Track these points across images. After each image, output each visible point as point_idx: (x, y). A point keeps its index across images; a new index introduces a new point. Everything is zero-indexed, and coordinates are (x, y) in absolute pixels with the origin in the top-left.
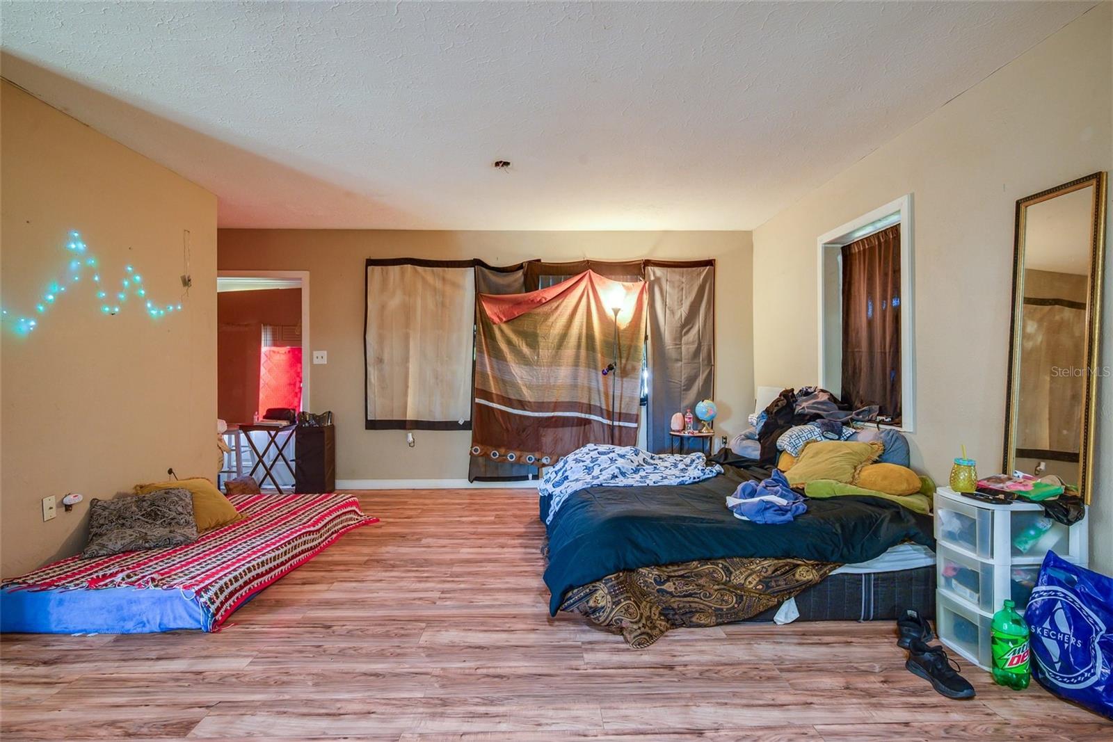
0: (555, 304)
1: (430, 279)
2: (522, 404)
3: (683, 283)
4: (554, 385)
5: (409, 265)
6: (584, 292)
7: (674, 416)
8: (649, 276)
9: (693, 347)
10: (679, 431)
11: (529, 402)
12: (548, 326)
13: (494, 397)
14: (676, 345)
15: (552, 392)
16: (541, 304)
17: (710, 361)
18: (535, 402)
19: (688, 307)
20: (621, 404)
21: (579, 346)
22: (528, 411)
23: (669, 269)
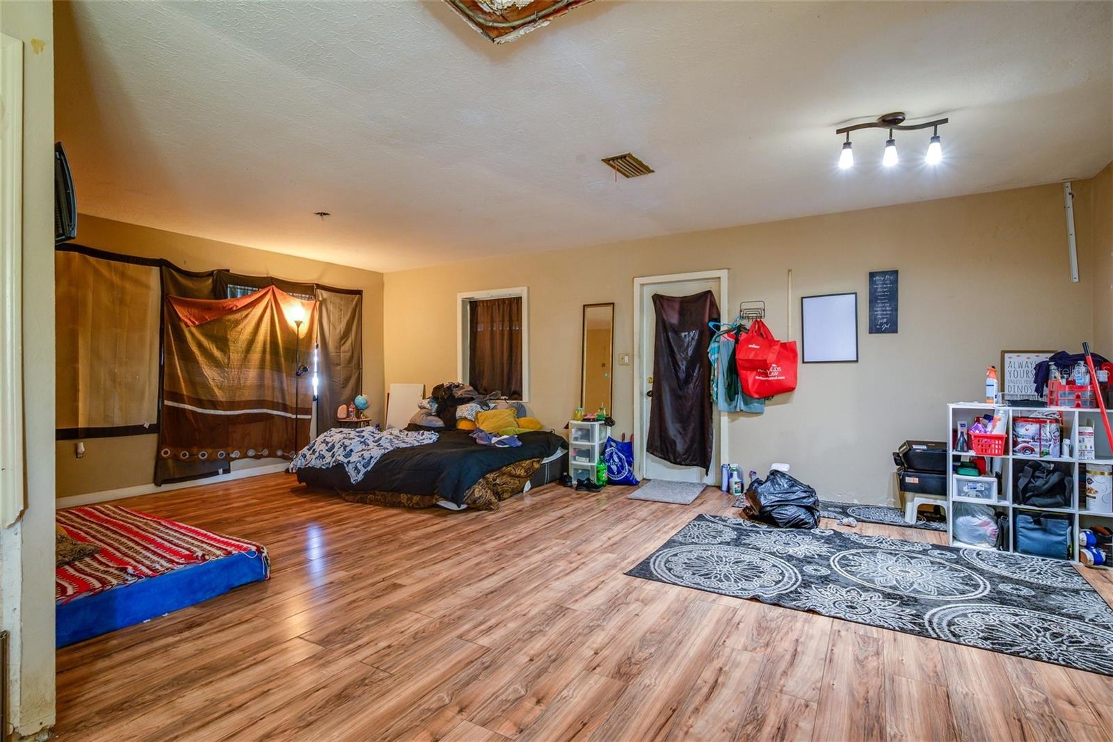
0: (245, 313)
1: (105, 272)
2: (214, 404)
3: (341, 305)
4: (244, 386)
5: (77, 253)
6: (268, 304)
7: (340, 408)
8: (318, 297)
9: (349, 354)
10: (345, 419)
11: (221, 402)
12: (238, 332)
13: (186, 398)
14: (337, 352)
15: (243, 392)
16: (231, 311)
17: (359, 366)
18: (226, 402)
19: (345, 325)
20: (297, 400)
21: (264, 351)
22: (220, 410)
23: (333, 294)
